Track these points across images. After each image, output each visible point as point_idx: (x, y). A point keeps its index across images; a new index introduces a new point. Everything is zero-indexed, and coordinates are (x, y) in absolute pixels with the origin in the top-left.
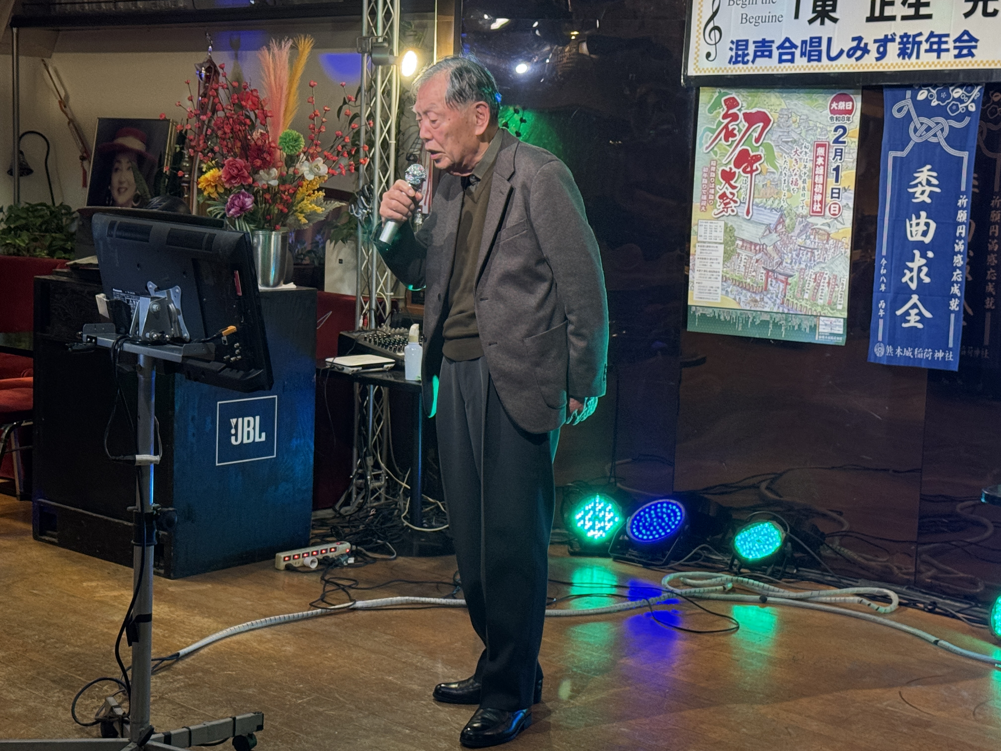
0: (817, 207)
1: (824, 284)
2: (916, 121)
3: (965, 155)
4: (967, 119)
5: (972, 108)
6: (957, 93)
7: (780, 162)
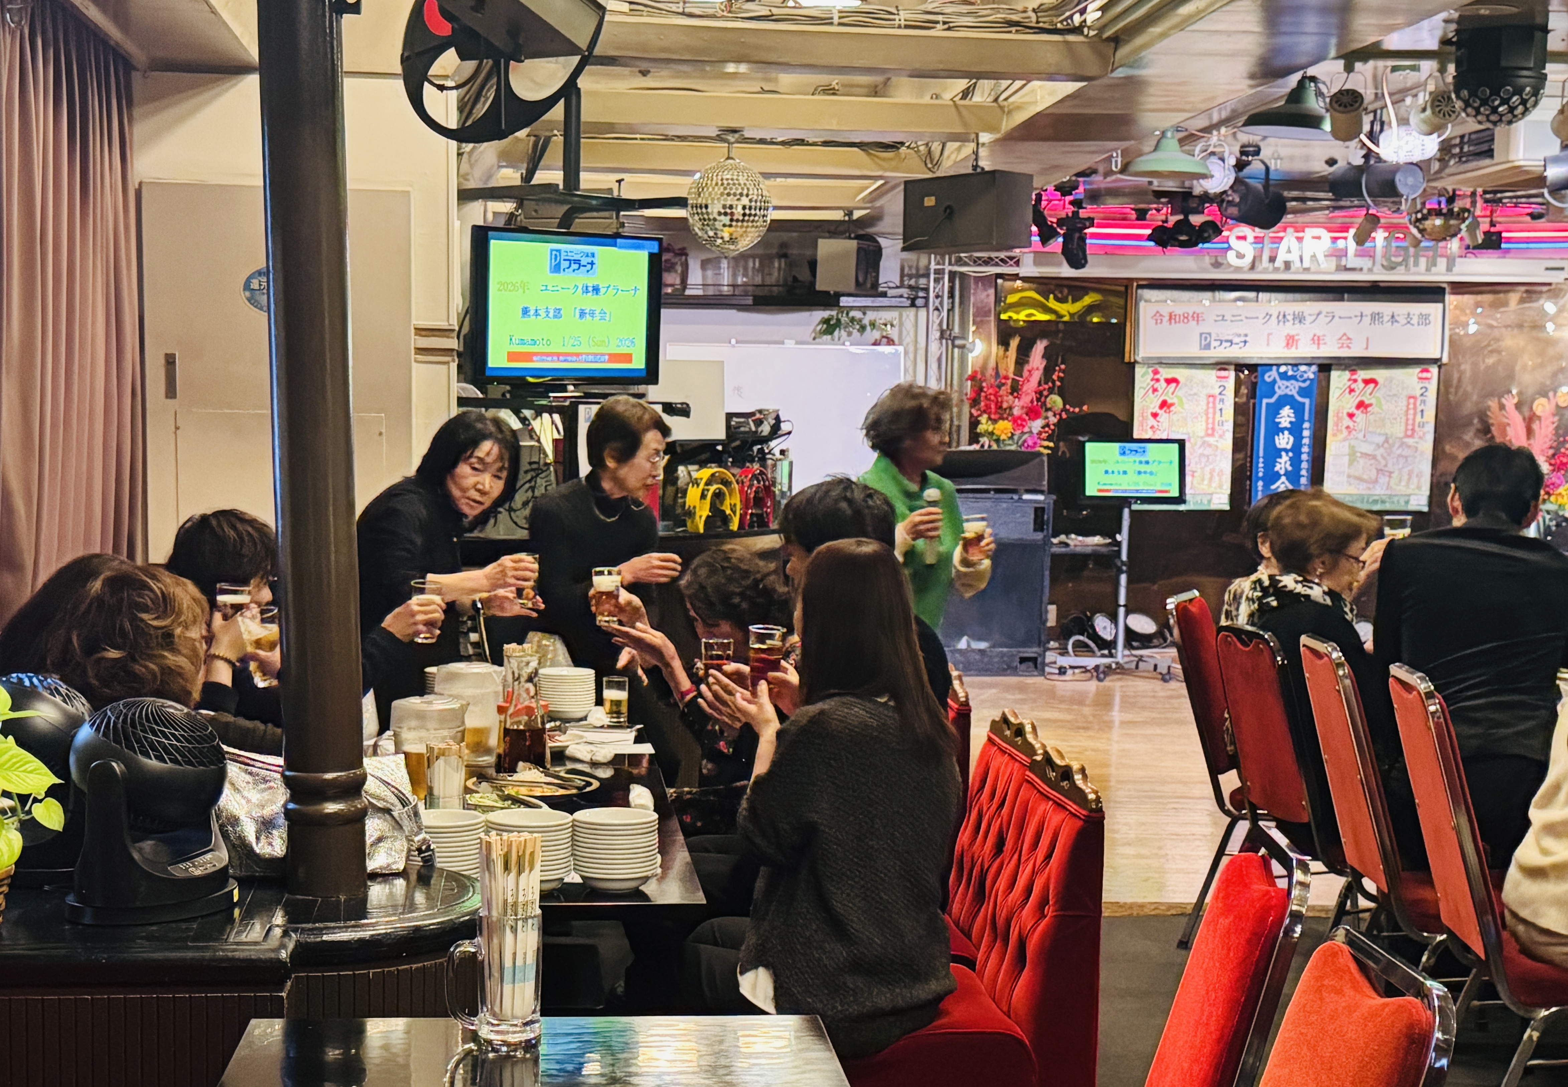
0: (1210, 432)
1: (1215, 474)
2: (1280, 383)
3: (1307, 401)
4: (1308, 383)
5: (1312, 376)
6: (1303, 368)
7: (1186, 406)
